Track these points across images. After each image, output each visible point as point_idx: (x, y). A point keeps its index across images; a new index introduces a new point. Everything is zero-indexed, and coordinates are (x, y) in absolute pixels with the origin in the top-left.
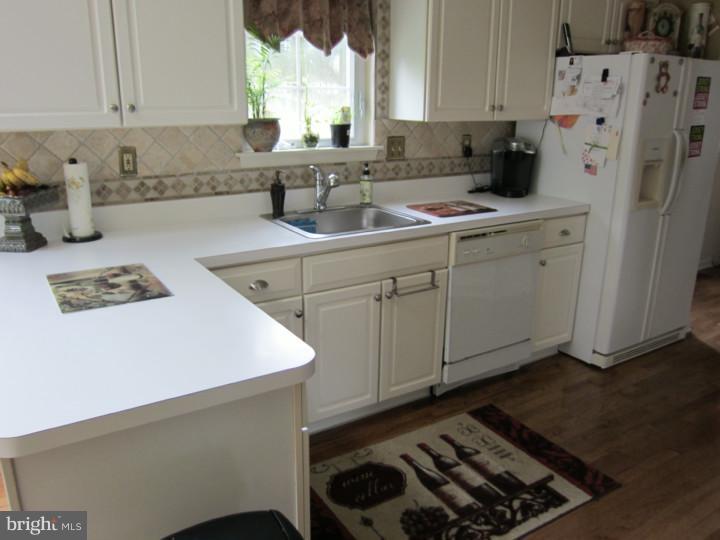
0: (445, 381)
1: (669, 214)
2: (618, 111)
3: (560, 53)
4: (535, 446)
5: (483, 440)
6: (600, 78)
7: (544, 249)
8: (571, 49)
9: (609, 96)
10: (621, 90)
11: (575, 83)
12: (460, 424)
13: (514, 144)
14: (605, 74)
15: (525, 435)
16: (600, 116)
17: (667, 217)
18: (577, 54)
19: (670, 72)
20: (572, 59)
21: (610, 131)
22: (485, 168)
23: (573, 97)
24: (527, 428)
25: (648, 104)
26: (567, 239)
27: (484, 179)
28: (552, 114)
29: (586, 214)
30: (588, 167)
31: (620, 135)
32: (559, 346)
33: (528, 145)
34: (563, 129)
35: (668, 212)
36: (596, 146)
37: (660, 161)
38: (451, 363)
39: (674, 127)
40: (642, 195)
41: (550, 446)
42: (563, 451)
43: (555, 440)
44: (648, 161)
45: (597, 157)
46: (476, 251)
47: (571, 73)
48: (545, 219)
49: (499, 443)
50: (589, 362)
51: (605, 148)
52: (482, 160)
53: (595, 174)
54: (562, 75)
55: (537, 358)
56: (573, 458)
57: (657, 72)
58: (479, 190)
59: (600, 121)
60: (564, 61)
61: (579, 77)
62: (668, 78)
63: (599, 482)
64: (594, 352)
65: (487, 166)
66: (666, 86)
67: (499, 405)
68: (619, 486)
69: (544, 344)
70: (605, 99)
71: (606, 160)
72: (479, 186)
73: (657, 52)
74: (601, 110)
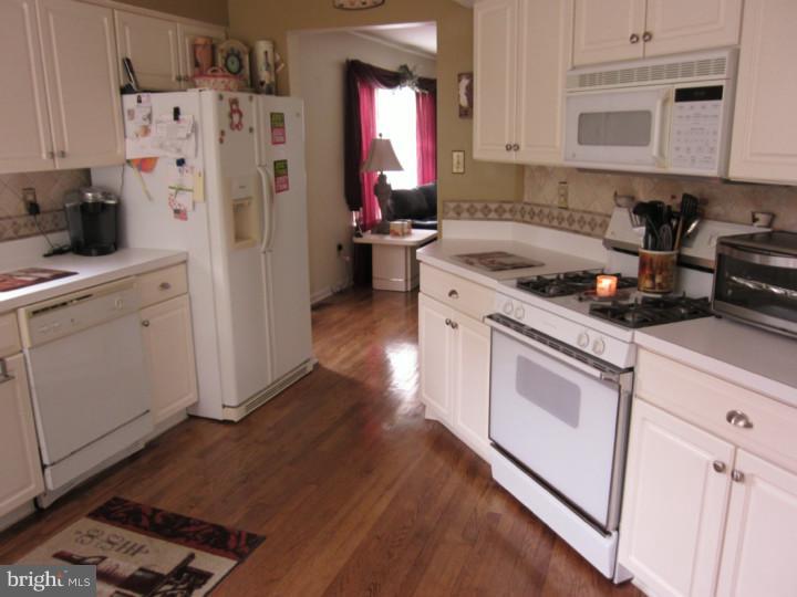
0: (51, 486)
1: (270, 251)
2: (196, 150)
3: (125, 90)
4: (170, 527)
5: (110, 542)
6: (172, 117)
7: (143, 308)
8: (137, 86)
9: (184, 135)
10: (195, 128)
11: (147, 123)
12: (79, 532)
13: (90, 195)
14: (177, 112)
15: (159, 520)
16: (180, 157)
17: (269, 254)
18: (145, 91)
19: (241, 108)
20: (139, 97)
21: (192, 173)
22: (61, 226)
23: (147, 138)
24: (160, 511)
25: (225, 142)
26: (168, 293)
27: (63, 238)
28: (128, 157)
29: (185, 262)
30: (177, 212)
31: (204, 175)
32: (187, 409)
33: (107, 195)
34: (143, 174)
35: (269, 250)
36: (181, 189)
37: (250, 198)
38: (53, 464)
39: (257, 163)
40: (238, 235)
41: (187, 522)
42: (202, 523)
43: (194, 514)
44: (236, 200)
45: (184, 201)
46: (56, 325)
47: (141, 113)
48: (138, 275)
49: (128, 539)
50: (221, 418)
51: (190, 190)
52: (55, 217)
53: (186, 219)
54: (131, 113)
55: (164, 429)
56: (214, 526)
57: (228, 109)
58: (58, 252)
59: (181, 162)
60: (130, 100)
61: (150, 117)
62: (241, 115)
63: (243, 542)
64: (224, 406)
65: (63, 224)
66: (240, 123)
67: (125, 496)
68: (264, 538)
69: (168, 412)
70: (180, 139)
71: (194, 204)
72: (57, 247)
73: (228, 89)
74: (179, 151)
